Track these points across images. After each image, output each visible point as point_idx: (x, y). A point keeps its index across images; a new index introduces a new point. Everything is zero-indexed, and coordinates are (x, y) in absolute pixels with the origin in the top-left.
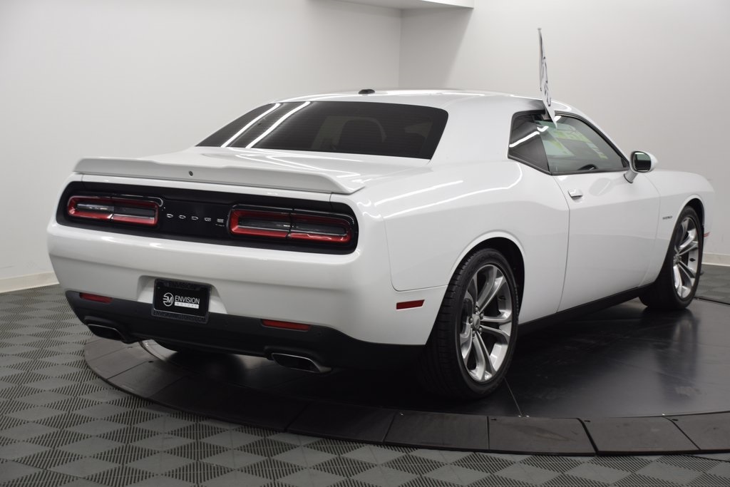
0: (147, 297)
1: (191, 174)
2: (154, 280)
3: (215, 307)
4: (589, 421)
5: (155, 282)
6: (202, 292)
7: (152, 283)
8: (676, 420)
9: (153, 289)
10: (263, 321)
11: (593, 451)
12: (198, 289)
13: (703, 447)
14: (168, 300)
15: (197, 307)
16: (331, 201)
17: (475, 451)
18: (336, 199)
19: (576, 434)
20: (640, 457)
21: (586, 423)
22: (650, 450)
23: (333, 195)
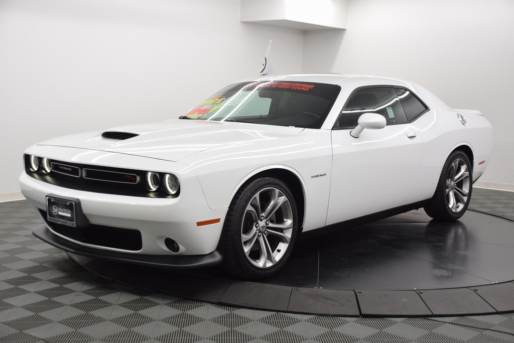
4: (360, 293)
8: (422, 293)
11: (358, 313)
13: (435, 313)
17: (278, 311)
19: (349, 301)
20: (390, 319)
21: (358, 294)
22: (398, 314)
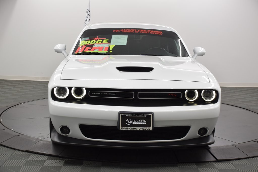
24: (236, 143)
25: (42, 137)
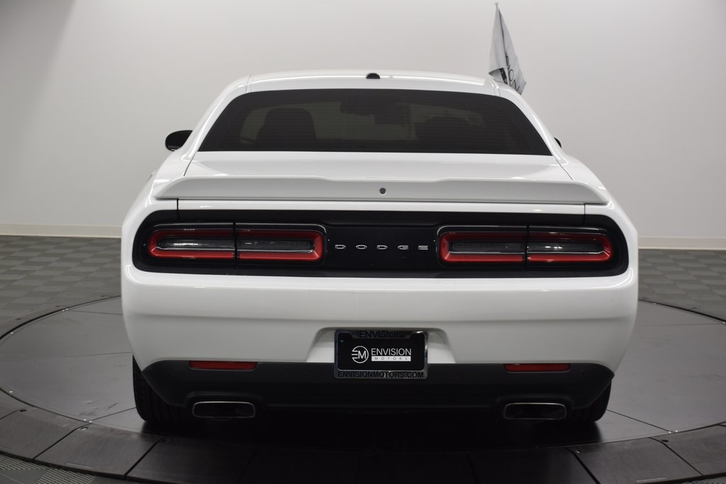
0: (326, 355)
1: (383, 191)
2: (333, 332)
3: (436, 355)
5: (335, 334)
6: (414, 340)
7: (332, 335)
9: (333, 344)
10: (505, 366)
12: (408, 337)
14: (359, 355)
15: (409, 359)
16: (587, 213)
18: (592, 210)
23: (587, 206)
24: (666, 433)
25: (90, 414)
